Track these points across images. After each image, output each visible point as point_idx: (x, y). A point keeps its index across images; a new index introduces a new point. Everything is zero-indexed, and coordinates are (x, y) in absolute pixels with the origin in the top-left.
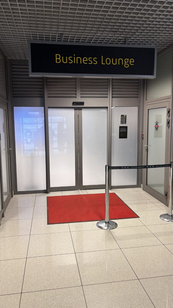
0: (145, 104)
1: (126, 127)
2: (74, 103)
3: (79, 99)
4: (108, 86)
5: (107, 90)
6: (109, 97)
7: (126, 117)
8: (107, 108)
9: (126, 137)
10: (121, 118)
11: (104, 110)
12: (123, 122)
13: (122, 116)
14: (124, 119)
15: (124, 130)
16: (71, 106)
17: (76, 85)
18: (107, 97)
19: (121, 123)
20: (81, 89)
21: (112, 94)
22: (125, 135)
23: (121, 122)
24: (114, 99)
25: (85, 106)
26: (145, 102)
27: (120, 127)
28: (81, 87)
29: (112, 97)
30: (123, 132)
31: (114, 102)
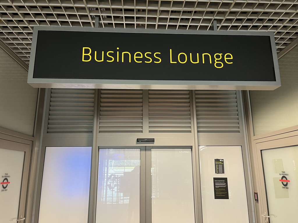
0: (253, 143)
1: (225, 180)
2: (138, 140)
3: (146, 135)
4: (190, 115)
5: (190, 121)
6: (193, 131)
7: (223, 162)
8: (191, 147)
9: (226, 197)
10: (215, 164)
11: (186, 151)
12: (218, 170)
13: (217, 160)
14: (219, 165)
15: (223, 185)
16: (135, 144)
17: (142, 115)
18: (190, 131)
19: (216, 173)
20: (149, 119)
21: (198, 127)
22: (225, 193)
23: (216, 170)
24: (200, 134)
25: (156, 144)
26: (253, 138)
27: (215, 179)
28: (149, 118)
29: (198, 132)
30: (220, 188)
31: (201, 139)
